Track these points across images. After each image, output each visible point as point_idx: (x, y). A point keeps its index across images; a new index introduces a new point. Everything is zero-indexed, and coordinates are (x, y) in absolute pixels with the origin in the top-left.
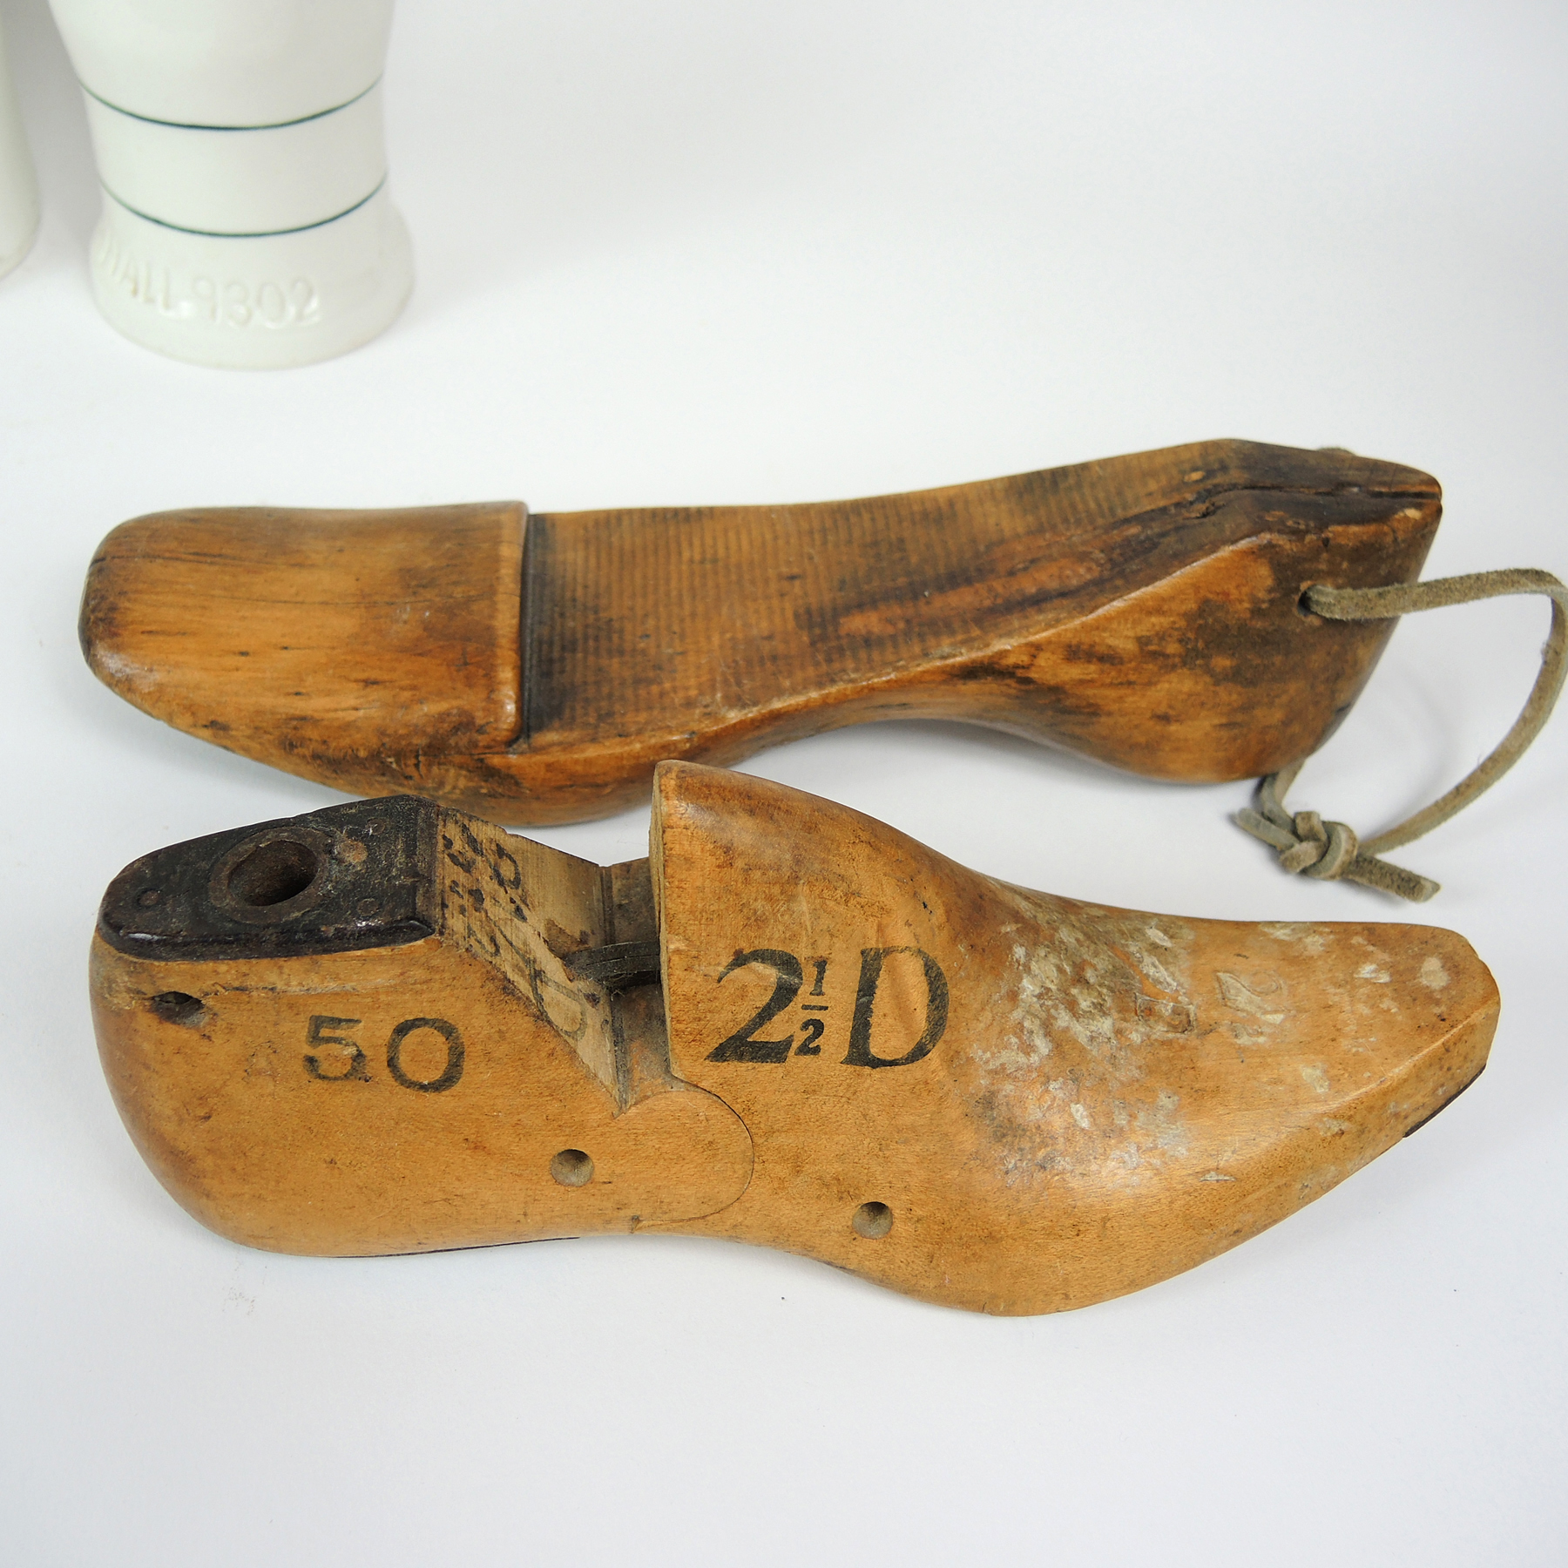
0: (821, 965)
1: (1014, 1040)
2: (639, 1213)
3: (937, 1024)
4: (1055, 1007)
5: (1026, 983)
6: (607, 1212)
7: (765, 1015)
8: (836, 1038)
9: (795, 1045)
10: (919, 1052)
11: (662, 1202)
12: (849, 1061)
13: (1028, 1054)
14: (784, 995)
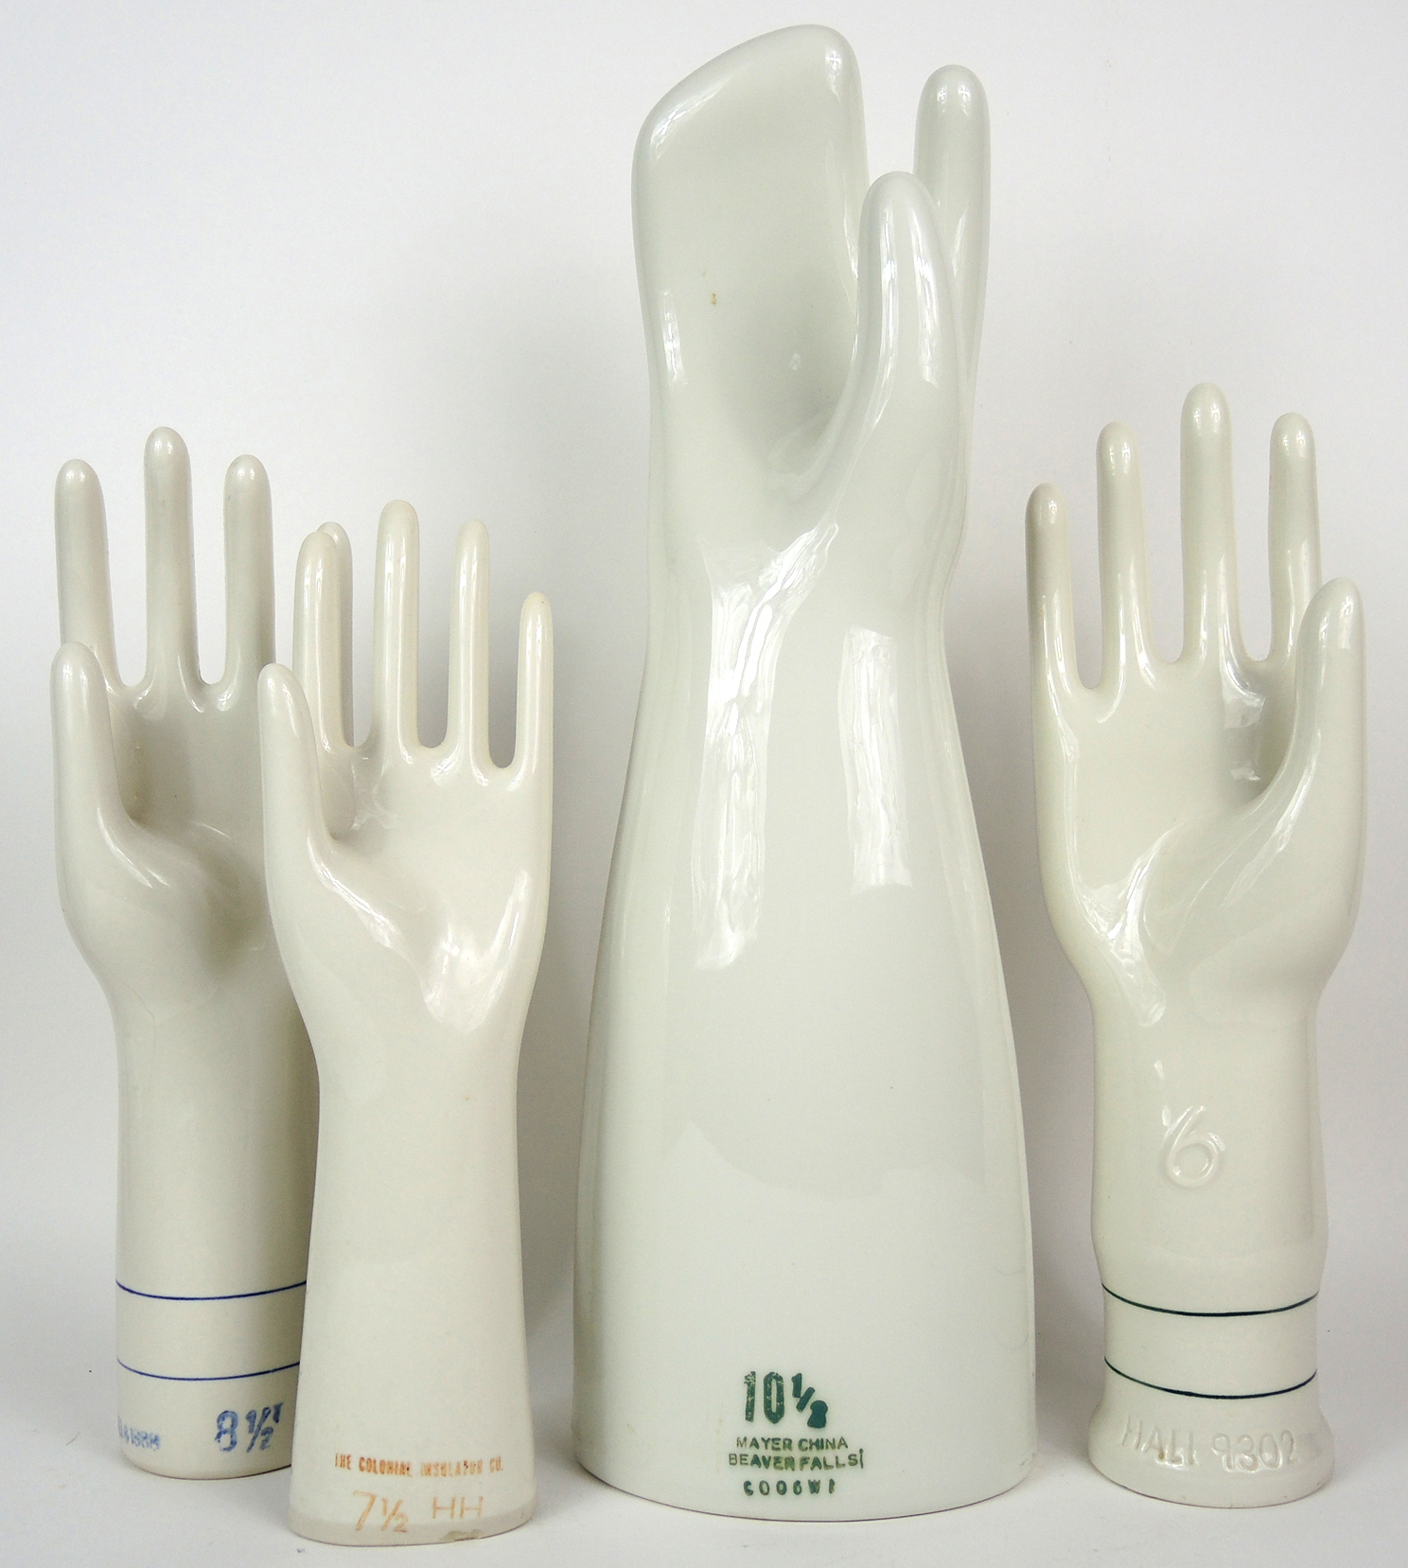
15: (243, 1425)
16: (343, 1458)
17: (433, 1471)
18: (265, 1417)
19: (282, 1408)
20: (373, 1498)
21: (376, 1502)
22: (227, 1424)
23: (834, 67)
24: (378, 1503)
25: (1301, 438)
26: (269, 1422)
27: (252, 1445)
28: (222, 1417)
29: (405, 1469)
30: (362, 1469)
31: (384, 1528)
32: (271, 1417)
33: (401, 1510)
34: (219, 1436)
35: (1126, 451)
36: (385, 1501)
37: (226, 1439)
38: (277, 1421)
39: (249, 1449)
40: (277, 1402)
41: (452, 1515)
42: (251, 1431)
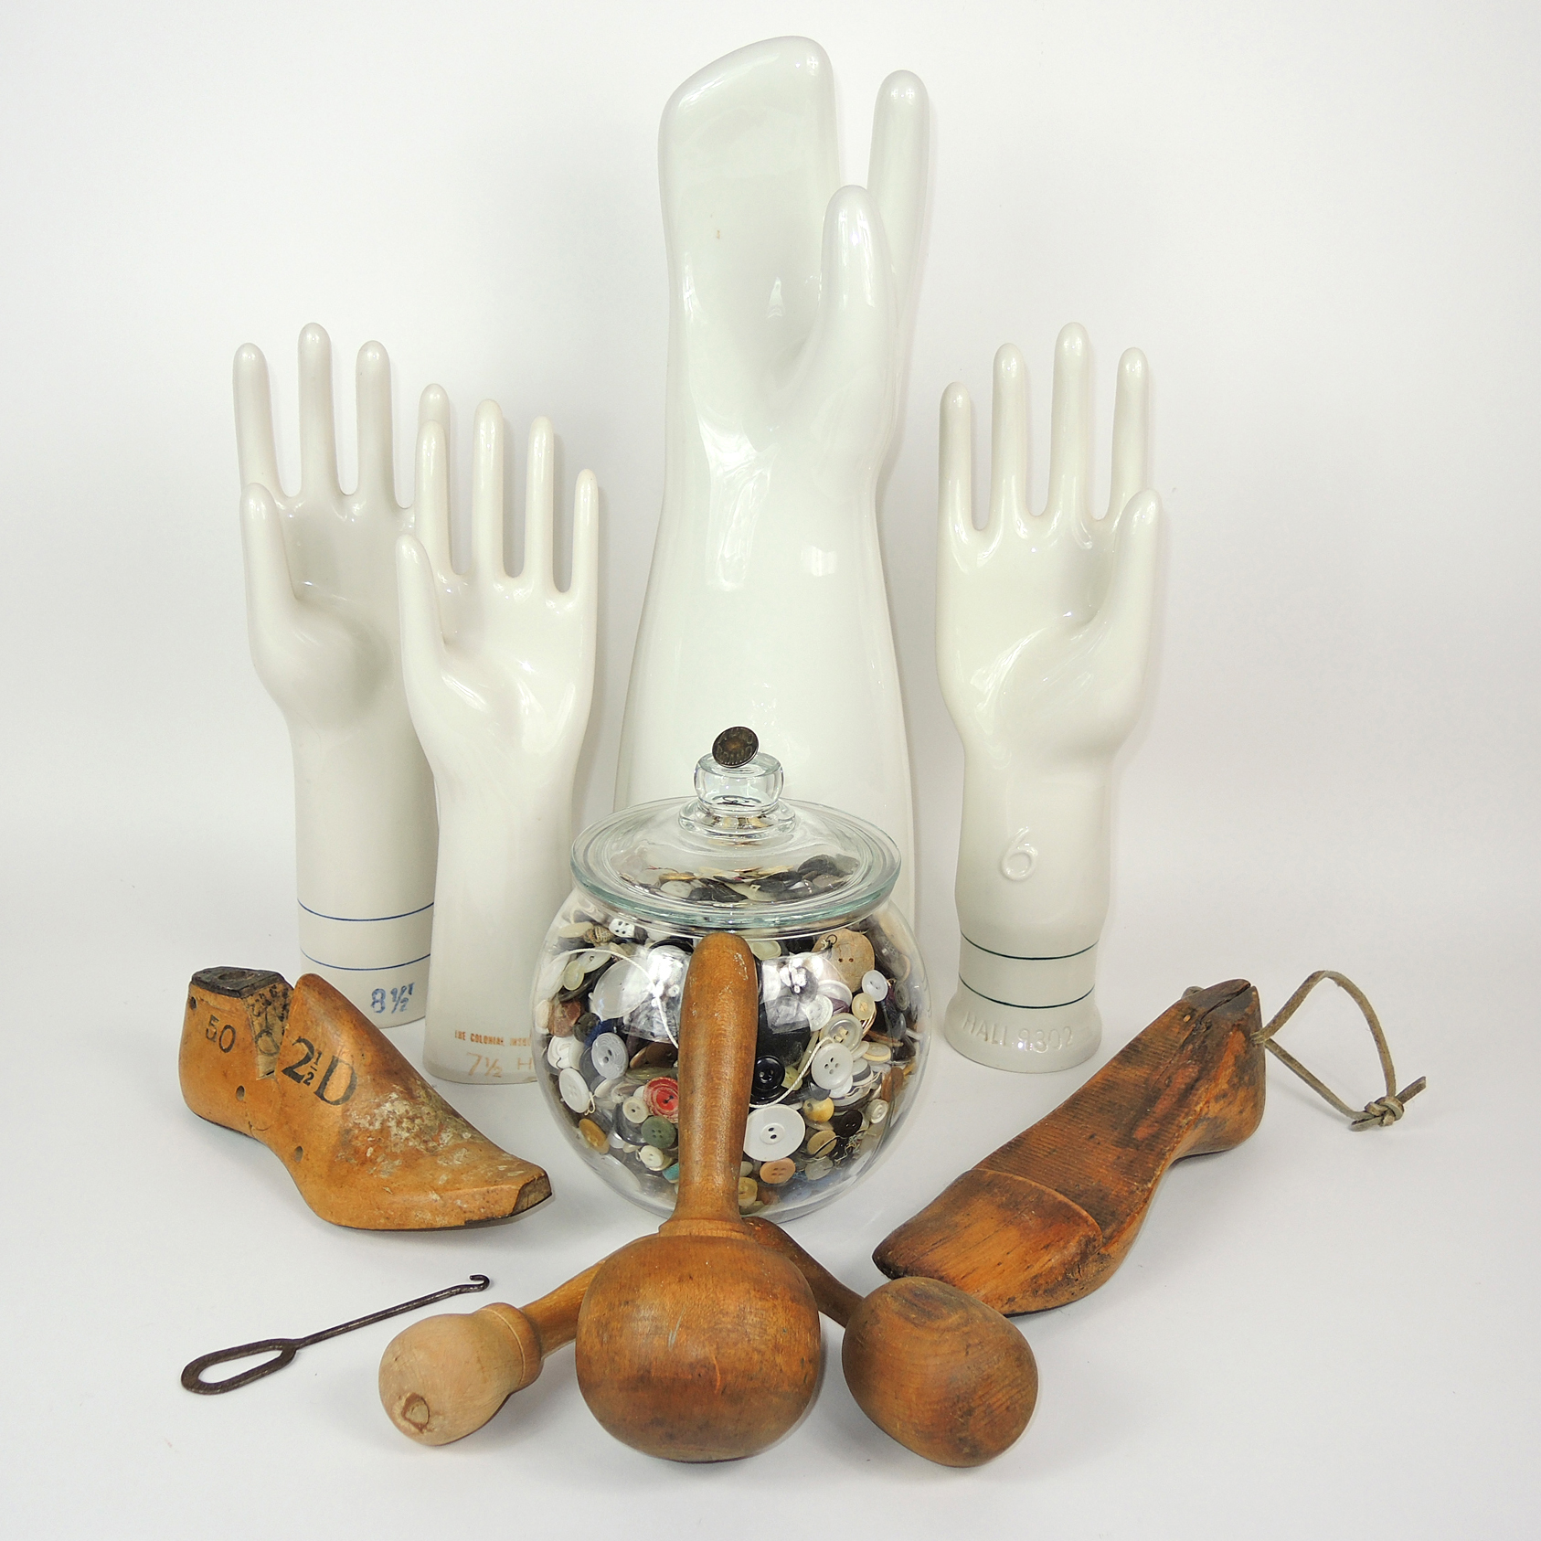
0: (320, 1054)
1: (369, 1118)
3: (346, 1098)
4: (393, 1119)
5: (388, 1105)
7: (300, 1064)
8: (315, 1083)
9: (304, 1079)
10: (337, 1103)
12: (315, 1093)
13: (370, 1125)
14: (307, 1059)
15: (389, 997)
16: (460, 1033)
17: (518, 1042)
18: (403, 991)
19: (414, 987)
20: (480, 1057)
21: (481, 1061)
22: (378, 997)
23: (813, 67)
24: (483, 1061)
25: (1139, 365)
26: (406, 994)
27: (395, 1009)
28: (375, 992)
29: (500, 1041)
30: (472, 1040)
31: (487, 1074)
32: (407, 991)
33: (497, 1065)
34: (373, 1003)
35: (1014, 363)
36: (487, 1059)
37: (378, 1006)
38: (410, 994)
39: (393, 1012)
40: (411, 983)
41: (530, 1068)
42: (394, 1001)
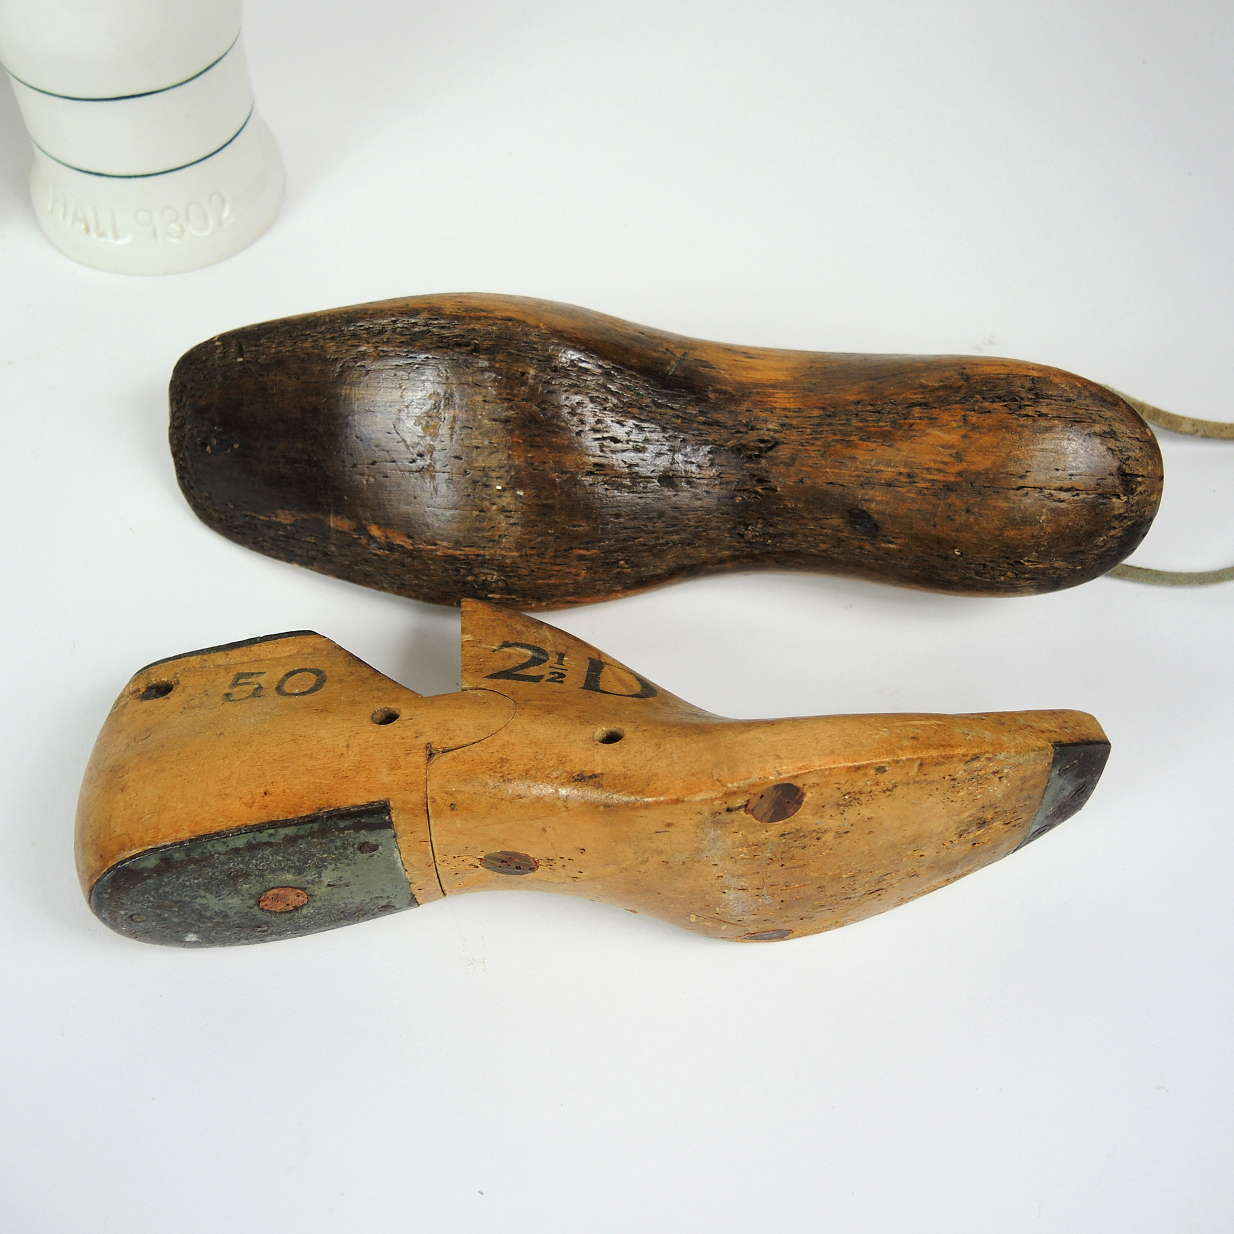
2: (431, 740)
6: (407, 741)
11: (448, 730)
